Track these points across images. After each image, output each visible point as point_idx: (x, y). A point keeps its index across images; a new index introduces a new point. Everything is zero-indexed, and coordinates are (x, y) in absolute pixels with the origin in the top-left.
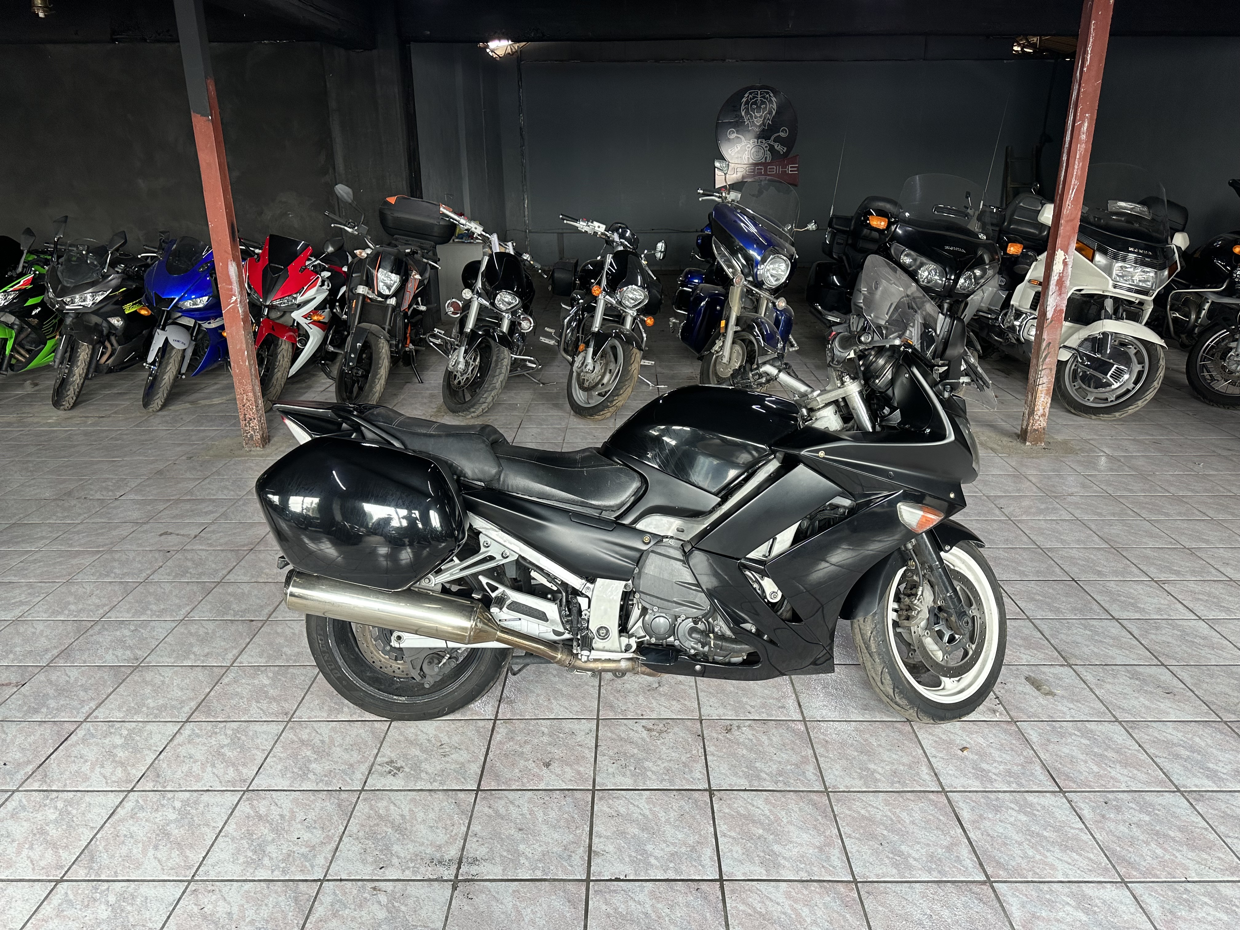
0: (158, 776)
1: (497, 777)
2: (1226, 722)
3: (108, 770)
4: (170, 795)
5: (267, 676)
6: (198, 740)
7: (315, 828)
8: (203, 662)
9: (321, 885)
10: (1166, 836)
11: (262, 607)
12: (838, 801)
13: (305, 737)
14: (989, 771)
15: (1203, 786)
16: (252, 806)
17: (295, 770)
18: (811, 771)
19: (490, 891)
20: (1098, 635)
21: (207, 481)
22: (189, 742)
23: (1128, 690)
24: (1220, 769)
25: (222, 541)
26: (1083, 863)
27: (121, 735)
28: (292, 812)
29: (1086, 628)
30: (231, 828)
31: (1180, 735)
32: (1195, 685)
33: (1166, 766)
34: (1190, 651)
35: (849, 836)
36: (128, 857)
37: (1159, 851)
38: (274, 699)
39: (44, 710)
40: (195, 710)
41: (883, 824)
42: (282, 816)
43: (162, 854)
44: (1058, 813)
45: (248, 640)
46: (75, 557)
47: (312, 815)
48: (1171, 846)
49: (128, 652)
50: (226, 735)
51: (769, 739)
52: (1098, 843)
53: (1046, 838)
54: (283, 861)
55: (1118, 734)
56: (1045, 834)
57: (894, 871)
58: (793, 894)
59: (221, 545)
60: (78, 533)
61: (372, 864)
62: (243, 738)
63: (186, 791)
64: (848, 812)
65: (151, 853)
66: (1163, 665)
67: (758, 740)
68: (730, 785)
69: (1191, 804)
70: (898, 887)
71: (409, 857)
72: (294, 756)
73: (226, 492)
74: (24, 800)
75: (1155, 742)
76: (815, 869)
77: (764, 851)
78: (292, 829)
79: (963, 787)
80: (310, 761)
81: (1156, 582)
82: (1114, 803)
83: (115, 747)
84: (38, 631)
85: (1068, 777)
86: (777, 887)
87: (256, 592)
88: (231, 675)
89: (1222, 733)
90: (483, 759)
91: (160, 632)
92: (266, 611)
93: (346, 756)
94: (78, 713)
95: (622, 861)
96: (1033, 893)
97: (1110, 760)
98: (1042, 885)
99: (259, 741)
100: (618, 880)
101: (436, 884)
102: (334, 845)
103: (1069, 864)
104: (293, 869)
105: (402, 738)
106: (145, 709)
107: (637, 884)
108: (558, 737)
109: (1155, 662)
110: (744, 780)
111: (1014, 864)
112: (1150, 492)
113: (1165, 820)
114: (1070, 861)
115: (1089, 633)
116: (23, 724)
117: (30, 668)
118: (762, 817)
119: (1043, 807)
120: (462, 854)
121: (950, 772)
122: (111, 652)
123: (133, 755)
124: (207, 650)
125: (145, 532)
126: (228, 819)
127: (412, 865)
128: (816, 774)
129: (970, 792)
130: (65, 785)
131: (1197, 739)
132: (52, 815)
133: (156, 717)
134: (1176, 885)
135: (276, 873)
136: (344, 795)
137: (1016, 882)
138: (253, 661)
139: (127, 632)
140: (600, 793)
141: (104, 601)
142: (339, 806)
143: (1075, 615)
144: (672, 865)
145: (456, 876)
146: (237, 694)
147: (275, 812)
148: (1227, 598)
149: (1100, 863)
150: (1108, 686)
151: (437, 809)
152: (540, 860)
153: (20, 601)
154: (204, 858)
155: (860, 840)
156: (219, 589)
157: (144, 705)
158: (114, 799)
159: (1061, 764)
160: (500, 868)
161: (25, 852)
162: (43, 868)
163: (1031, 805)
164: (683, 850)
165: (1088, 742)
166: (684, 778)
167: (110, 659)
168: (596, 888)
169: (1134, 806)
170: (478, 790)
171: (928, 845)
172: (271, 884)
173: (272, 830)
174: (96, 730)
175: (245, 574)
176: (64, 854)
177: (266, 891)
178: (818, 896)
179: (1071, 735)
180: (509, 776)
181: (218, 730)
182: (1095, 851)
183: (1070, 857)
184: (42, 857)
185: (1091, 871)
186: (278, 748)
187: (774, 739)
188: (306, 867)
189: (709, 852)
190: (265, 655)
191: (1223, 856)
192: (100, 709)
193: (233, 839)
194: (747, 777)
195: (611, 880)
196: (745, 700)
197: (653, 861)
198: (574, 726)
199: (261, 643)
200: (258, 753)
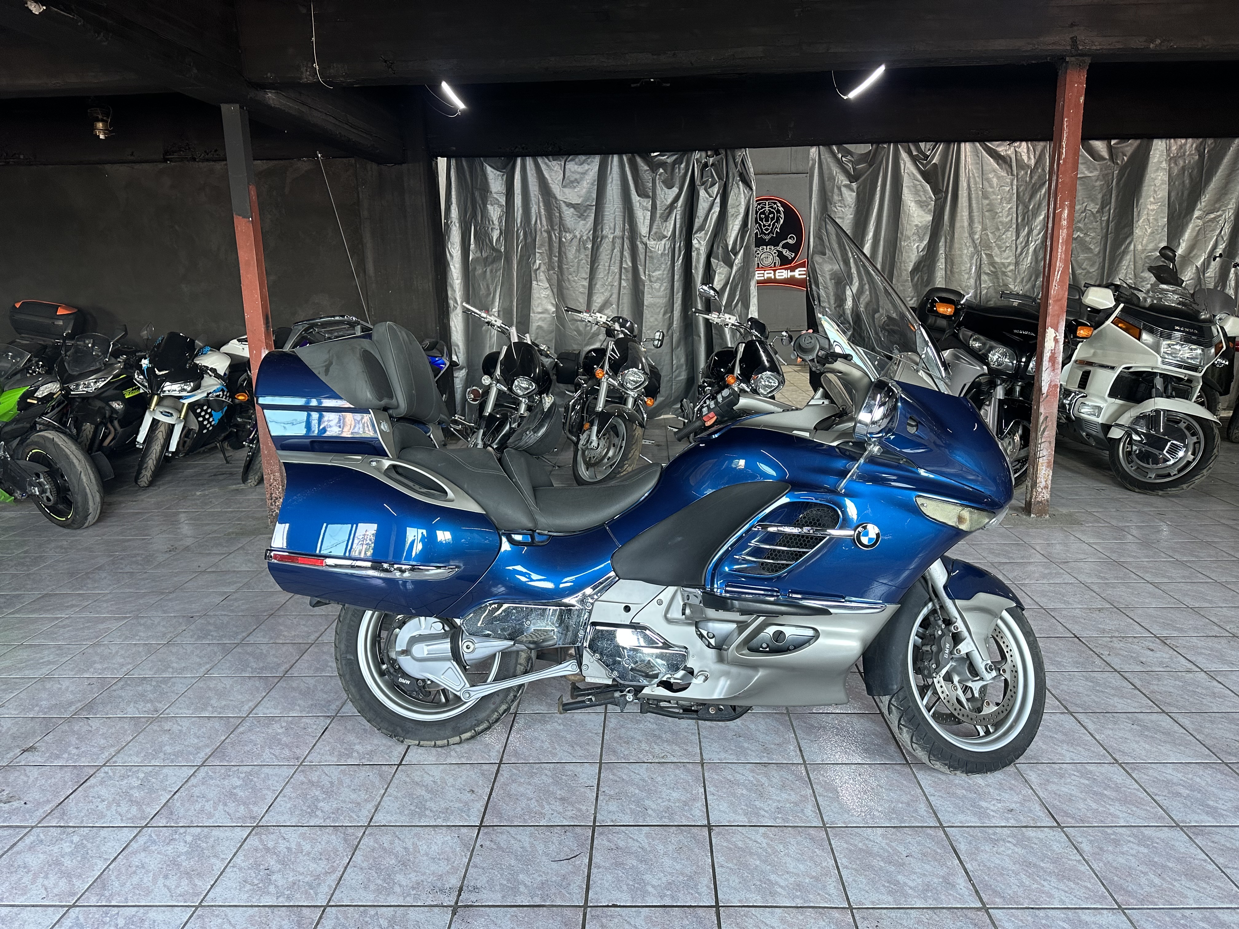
0: (172, 813)
1: (500, 815)
2: (1226, 764)
3: (123, 809)
4: (182, 830)
5: (281, 726)
6: (212, 782)
7: (320, 859)
8: (220, 713)
9: (323, 911)
10: (1164, 867)
12: (836, 835)
13: (315, 779)
14: (987, 808)
15: (1202, 822)
16: (261, 840)
17: (304, 808)
18: (809, 809)
19: (488, 916)
20: (1100, 685)
21: (231, 556)
22: (203, 784)
23: (1128, 735)
24: (1220, 806)
25: (243, 607)
26: (1080, 893)
27: (138, 778)
28: (299, 844)
29: (1087, 679)
30: (238, 860)
31: (1179, 775)
32: (1196, 730)
33: (1165, 803)
34: (1191, 700)
35: (846, 867)
36: (138, 886)
37: (1157, 881)
38: (287, 746)
39: (65, 756)
40: (210, 756)
41: (880, 856)
42: (289, 849)
43: (172, 882)
44: (1056, 847)
45: (264, 694)
46: (102, 623)
47: (319, 847)
48: (1169, 876)
49: (149, 705)
50: (239, 778)
51: (769, 779)
52: (1095, 874)
53: (1042, 868)
54: (288, 889)
55: (1118, 775)
56: (1042, 865)
57: (890, 899)
58: (788, 918)
59: (242, 611)
60: (106, 601)
61: (374, 891)
62: (255, 779)
63: (197, 826)
64: (845, 846)
65: (161, 881)
66: (1164, 712)
67: (758, 781)
68: (729, 821)
69: (1190, 838)
70: (893, 914)
71: (411, 885)
72: (304, 796)
73: (250, 565)
74: (41, 835)
75: (1156, 781)
76: (811, 896)
77: (760, 880)
78: (298, 860)
79: (961, 822)
80: (318, 800)
81: (1158, 638)
82: (1112, 837)
83: (131, 789)
84: (64, 687)
85: (1067, 814)
86: (772, 913)
87: (274, 652)
88: (247, 724)
89: (1222, 773)
90: (486, 798)
91: (181, 688)
92: (283, 668)
93: (353, 796)
94: (98, 758)
95: (619, 889)
96: (1029, 918)
97: (1110, 798)
98: (1037, 912)
99: (270, 782)
100: (614, 906)
101: (436, 910)
102: (339, 874)
103: (1066, 892)
104: (298, 896)
105: (408, 780)
106: (161, 755)
107: (634, 909)
108: (561, 779)
109: (1157, 709)
110: (743, 816)
111: (1010, 892)
112: (1153, 557)
113: (1164, 853)
114: (1066, 889)
115: (1090, 684)
116: (44, 768)
117: (54, 720)
118: (760, 850)
119: (1041, 840)
120: (463, 882)
121: (949, 809)
122: (132, 705)
123: (148, 795)
124: (224, 703)
125: (170, 600)
126: (237, 851)
127: (413, 893)
128: (814, 812)
129: (968, 827)
130: (82, 822)
131: (1198, 780)
132: (67, 847)
133: (172, 761)
134: (1173, 912)
135: (281, 899)
136: (350, 831)
137: (1012, 908)
139: (149, 688)
140: (600, 828)
141: (128, 660)
142: (345, 840)
143: (1077, 668)
144: (668, 893)
145: (457, 903)
146: (251, 741)
147: (282, 846)
148: (1230, 652)
149: (1098, 891)
150: (1110, 732)
151: (439, 843)
152: (539, 889)
153: (48, 661)
154: (212, 886)
155: (856, 870)
156: (238, 649)
157: (161, 751)
158: (128, 834)
159: (1060, 801)
160: (499, 896)
161: (40, 880)
162: (56, 895)
163: (1029, 839)
164: (681, 878)
165: (1087, 782)
166: (684, 815)
167: (131, 711)
168: (593, 913)
169: (1132, 839)
170: (480, 826)
171: (925, 875)
172: (276, 909)
173: (278, 861)
174: (114, 774)
175: (264, 637)
176: (77, 883)
177: (271, 916)
178: (813, 921)
179: (1070, 775)
180: (511, 813)
181: (231, 773)
182: (1092, 881)
183: (1067, 886)
184: (56, 885)
185: (1087, 898)
186: (288, 790)
187: (775, 780)
188: (310, 894)
189: (706, 880)
190: (280, 707)
191: (1222, 885)
192: (119, 755)
193: (240, 869)
194: (746, 814)
195: (608, 906)
196: (746, 745)
197: (650, 889)
198: (578, 769)
199: (277, 696)
200: (269, 793)
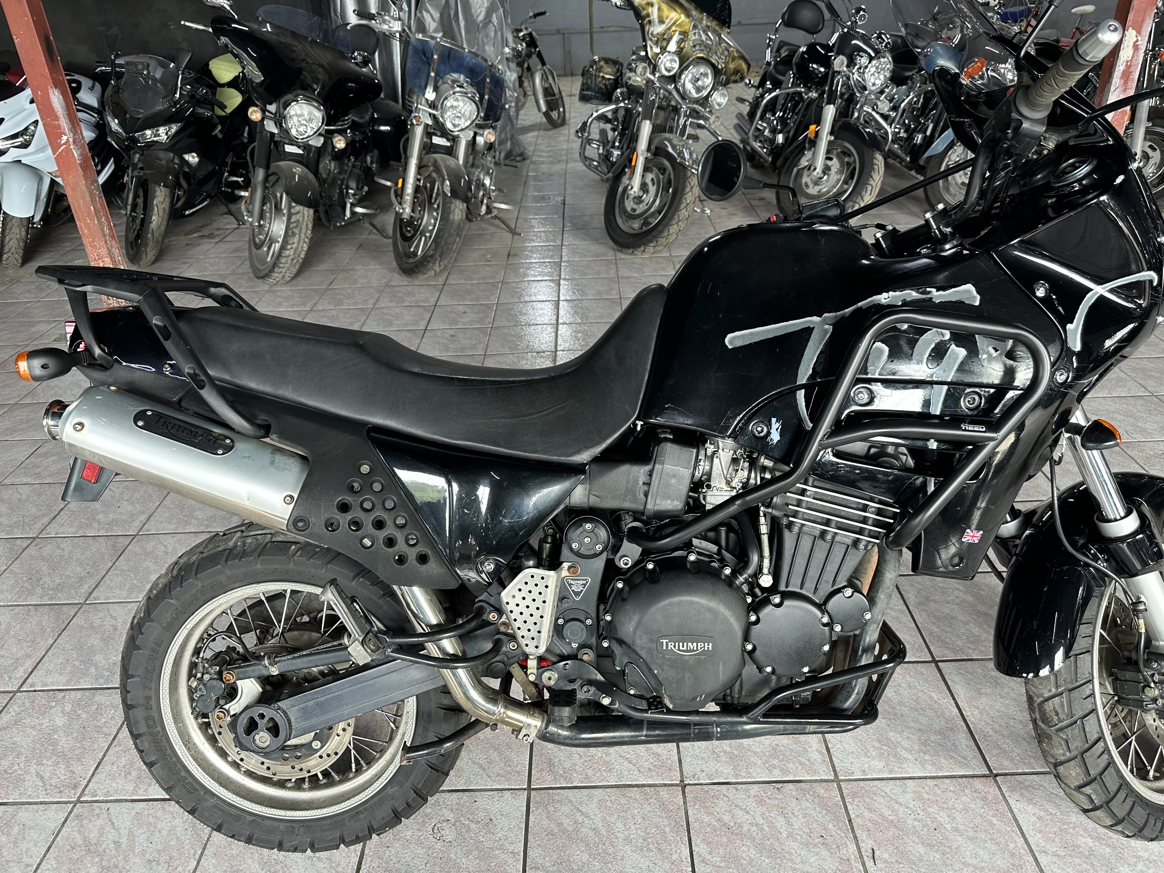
5: (63, 711)
11: (81, 578)
45: (51, 641)
138: (49, 680)
190: (69, 668)
199: (68, 646)
